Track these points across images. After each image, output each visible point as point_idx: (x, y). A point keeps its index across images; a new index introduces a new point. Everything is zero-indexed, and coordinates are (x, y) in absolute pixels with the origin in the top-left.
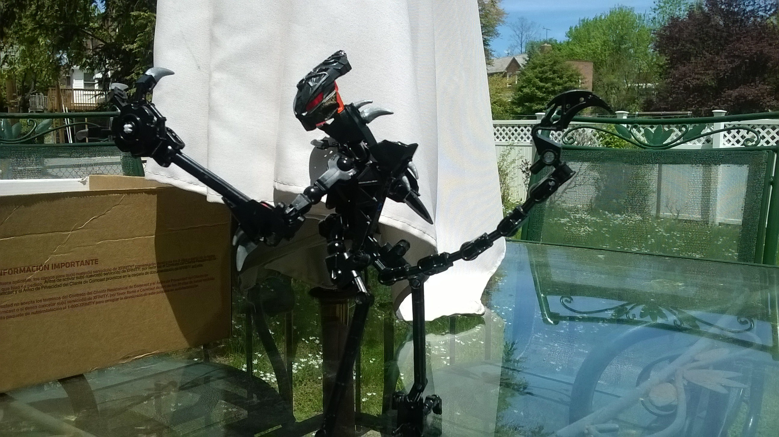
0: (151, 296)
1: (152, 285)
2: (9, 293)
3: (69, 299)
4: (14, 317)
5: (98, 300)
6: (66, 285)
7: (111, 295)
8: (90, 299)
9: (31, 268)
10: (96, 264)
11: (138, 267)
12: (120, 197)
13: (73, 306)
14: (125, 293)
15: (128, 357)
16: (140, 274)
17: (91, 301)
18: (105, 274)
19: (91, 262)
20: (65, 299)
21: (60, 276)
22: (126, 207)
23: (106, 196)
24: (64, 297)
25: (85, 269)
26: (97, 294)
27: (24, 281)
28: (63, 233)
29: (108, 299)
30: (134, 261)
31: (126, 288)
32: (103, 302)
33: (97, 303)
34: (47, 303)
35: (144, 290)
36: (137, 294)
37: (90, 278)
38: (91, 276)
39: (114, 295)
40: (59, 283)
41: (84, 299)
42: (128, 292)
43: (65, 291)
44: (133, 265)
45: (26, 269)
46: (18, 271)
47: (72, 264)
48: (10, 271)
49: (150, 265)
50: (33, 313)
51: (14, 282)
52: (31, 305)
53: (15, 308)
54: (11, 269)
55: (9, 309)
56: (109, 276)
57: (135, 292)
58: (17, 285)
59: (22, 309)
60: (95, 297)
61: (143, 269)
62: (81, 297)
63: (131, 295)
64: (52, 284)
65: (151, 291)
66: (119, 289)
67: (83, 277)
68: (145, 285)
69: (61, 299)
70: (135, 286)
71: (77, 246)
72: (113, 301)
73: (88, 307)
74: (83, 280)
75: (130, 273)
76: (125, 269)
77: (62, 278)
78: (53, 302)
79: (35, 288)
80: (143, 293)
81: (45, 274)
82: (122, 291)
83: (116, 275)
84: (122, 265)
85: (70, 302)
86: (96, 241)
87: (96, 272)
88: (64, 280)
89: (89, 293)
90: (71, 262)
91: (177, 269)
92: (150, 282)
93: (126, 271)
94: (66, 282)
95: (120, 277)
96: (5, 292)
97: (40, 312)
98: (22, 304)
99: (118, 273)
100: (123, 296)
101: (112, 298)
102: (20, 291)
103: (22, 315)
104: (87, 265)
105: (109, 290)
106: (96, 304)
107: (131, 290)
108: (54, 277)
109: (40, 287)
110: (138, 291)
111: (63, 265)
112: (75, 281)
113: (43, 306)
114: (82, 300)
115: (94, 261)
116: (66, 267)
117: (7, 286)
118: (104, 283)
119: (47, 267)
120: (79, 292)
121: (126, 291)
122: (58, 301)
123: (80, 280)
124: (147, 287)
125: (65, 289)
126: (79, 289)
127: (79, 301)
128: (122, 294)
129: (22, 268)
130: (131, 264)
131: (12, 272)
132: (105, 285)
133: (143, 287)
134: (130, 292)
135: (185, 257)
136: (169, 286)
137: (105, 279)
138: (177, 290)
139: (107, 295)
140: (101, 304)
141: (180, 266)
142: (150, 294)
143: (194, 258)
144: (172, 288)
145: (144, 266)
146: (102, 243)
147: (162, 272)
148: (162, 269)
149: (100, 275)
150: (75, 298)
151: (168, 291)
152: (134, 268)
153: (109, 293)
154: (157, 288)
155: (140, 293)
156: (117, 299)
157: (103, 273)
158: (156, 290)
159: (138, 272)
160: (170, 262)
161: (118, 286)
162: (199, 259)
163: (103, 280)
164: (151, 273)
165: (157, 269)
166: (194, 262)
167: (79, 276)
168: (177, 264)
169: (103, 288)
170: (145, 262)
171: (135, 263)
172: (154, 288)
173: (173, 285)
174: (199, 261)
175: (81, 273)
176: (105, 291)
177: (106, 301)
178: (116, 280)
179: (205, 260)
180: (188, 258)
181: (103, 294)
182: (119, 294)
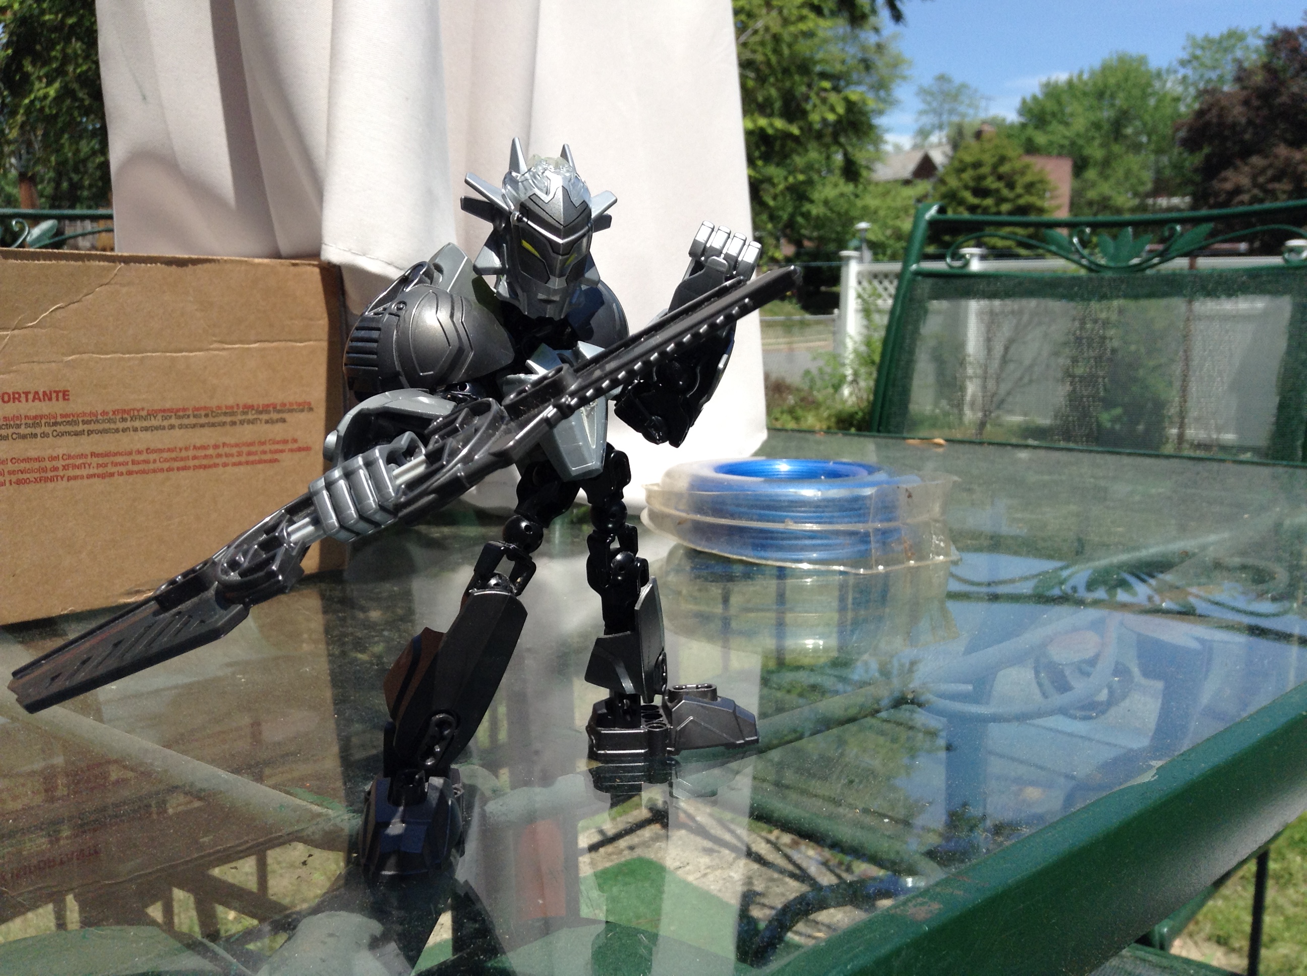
0: (183, 473)
1: (183, 451)
3: (11, 467)
5: (71, 472)
6: (4, 438)
7: (99, 466)
8: (55, 469)
11: (152, 414)
13: (19, 482)
14: (127, 463)
15: (138, 592)
16: (157, 428)
17: (57, 474)
18: (84, 422)
19: (54, 395)
20: (2, 466)
22: (124, 290)
23: (80, 263)
25: (44, 408)
26: (71, 461)
29: (92, 471)
30: (144, 400)
31: (130, 453)
32: (82, 477)
35: (166, 460)
36: (151, 466)
37: (55, 428)
38: (55, 424)
39: (106, 465)
41: (44, 470)
42: (133, 462)
44: (143, 409)
47: (15, 397)
49: (178, 410)
56: (92, 427)
60: (65, 468)
61: (165, 418)
62: (36, 465)
63: (141, 467)
65: (181, 464)
66: (115, 454)
67: (39, 425)
68: (169, 450)
70: (149, 451)
71: (26, 360)
72: (102, 476)
73: (51, 485)
74: (38, 431)
75: (137, 424)
76: (126, 414)
80: (166, 465)
82: (120, 459)
83: (107, 426)
84: (117, 407)
85: (13, 473)
86: (64, 354)
87: (67, 416)
89: (53, 458)
90: (14, 393)
91: (233, 423)
92: (180, 444)
93: (129, 419)
94: (3, 432)
95: (117, 431)
99: (110, 421)
100: (123, 469)
101: (100, 471)
104: (47, 402)
105: (93, 454)
106: (68, 480)
107: (141, 458)
110: (155, 461)
112: (23, 430)
114: (39, 470)
115: (61, 395)
116: (3, 401)
118: (84, 439)
120: (33, 454)
121: (128, 459)
123: (34, 431)
124: (174, 455)
125: (2, 445)
126: (32, 449)
127: (34, 471)
128: (121, 464)
130: (138, 405)
132: (86, 444)
133: (165, 455)
134: (138, 463)
135: (250, 402)
136: (219, 456)
137: (86, 433)
138: (234, 464)
139: (89, 465)
140: (79, 481)
141: (240, 417)
142: (178, 469)
143: (268, 406)
144: (224, 460)
145: (166, 413)
146: (76, 359)
147: (202, 426)
148: (203, 420)
149: (76, 423)
150: (23, 466)
151: (216, 465)
152: (144, 413)
153: (95, 460)
154: (195, 458)
155: (158, 465)
156: (112, 475)
157: (80, 419)
158: (191, 463)
159: (154, 422)
160: (219, 407)
161: (113, 448)
162: (278, 408)
163: (82, 433)
164: (181, 427)
165: (192, 421)
166: (268, 412)
167: (30, 422)
168: (233, 414)
169: (79, 450)
170: (168, 405)
171: (146, 406)
172: (187, 458)
173: (227, 455)
174: (279, 412)
175: (35, 417)
176: (86, 456)
177: (89, 477)
178: (107, 437)
179: (291, 411)
180: (255, 404)
181: (81, 461)
182: (115, 465)
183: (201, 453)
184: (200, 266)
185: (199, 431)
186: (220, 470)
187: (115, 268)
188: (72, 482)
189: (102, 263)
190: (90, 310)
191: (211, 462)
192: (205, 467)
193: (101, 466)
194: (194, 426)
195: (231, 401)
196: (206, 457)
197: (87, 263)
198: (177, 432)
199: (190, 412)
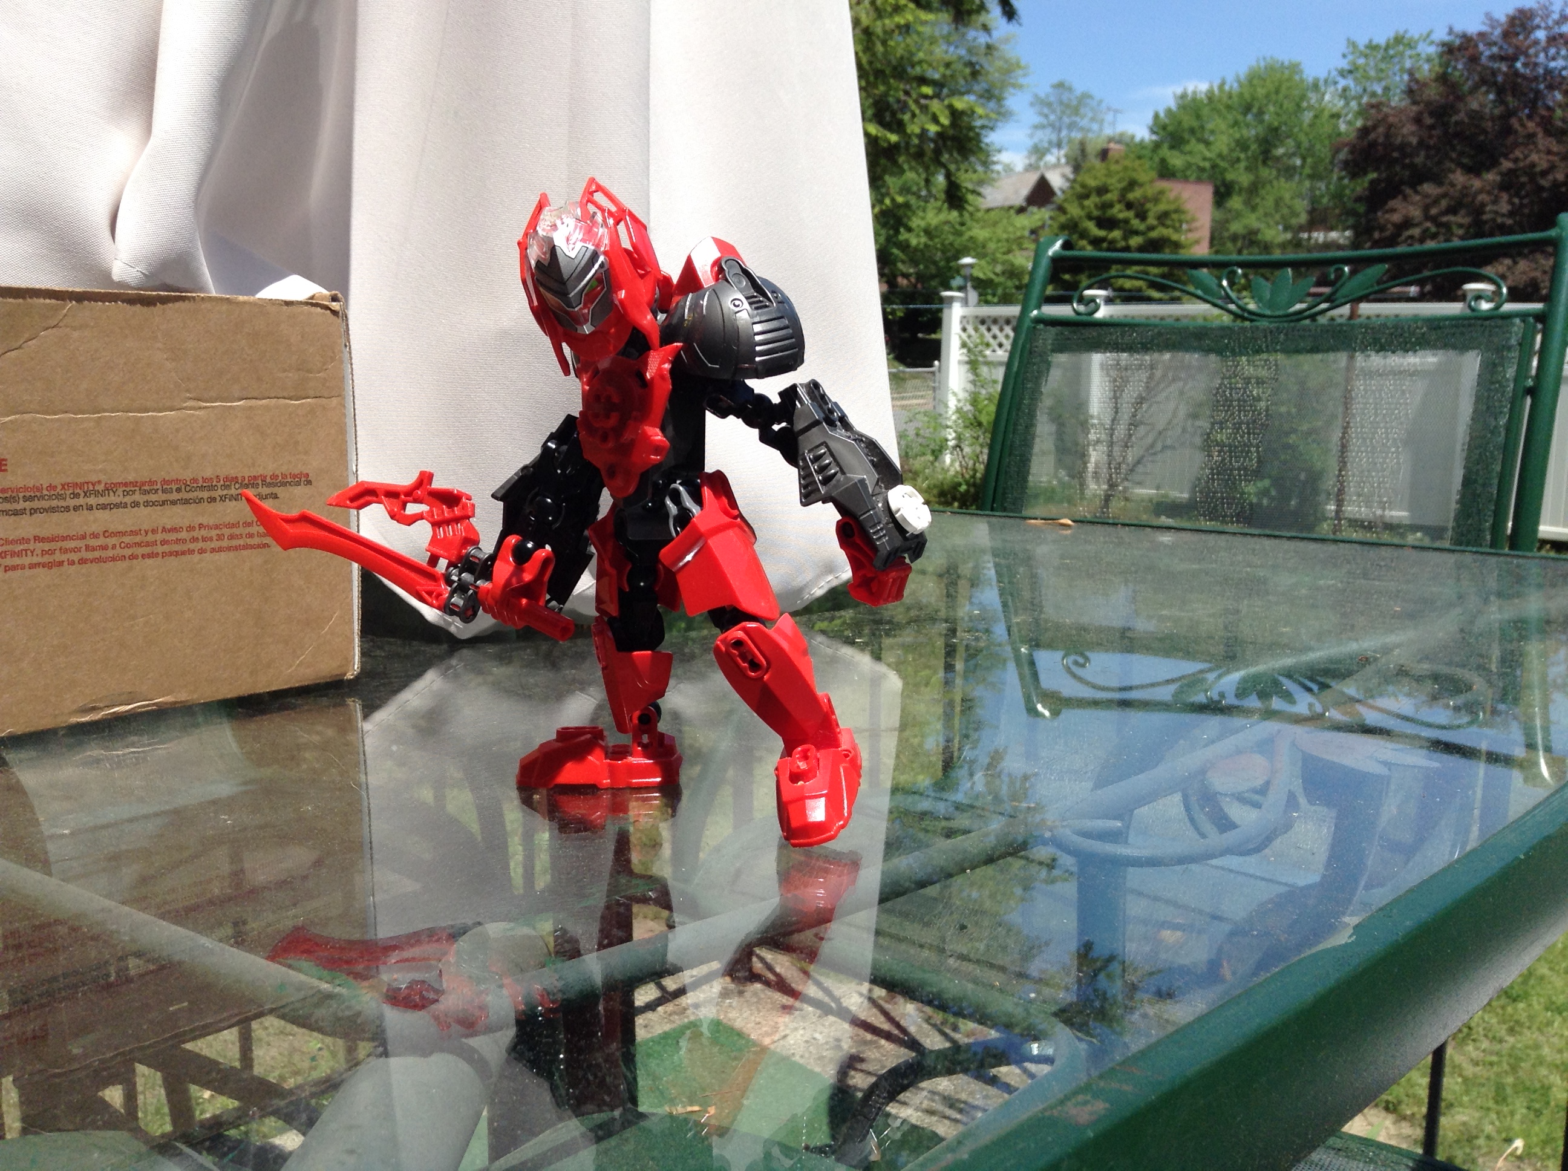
0: (149, 562)
1: (150, 534)
5: (9, 561)
7: (44, 553)
11: (110, 488)
12: (56, 309)
14: (79, 550)
15: (94, 709)
16: (117, 506)
18: (25, 499)
22: (76, 334)
23: (21, 301)
26: (9, 547)
29: (35, 560)
30: (101, 471)
31: (83, 537)
32: (23, 567)
33: (7, 568)
35: (128, 546)
36: (110, 553)
39: (51, 552)
42: (87, 547)
44: (99, 482)
49: (143, 484)
56: (36, 504)
60: (2, 555)
61: (126, 493)
63: (97, 554)
65: (147, 550)
66: (64, 538)
68: (133, 533)
70: (106, 534)
72: (49, 566)
75: (92, 501)
76: (80, 488)
80: (128, 552)
82: (72, 544)
83: (54, 503)
84: (69, 480)
87: (4, 490)
91: (213, 500)
92: (145, 527)
93: (82, 494)
95: (67, 509)
99: (59, 497)
100: (75, 557)
101: (46, 559)
105: (37, 539)
106: (6, 571)
107: (97, 543)
110: (114, 547)
118: (25, 519)
121: (81, 544)
124: (138, 539)
128: (74, 550)
130: (94, 478)
132: (27, 527)
133: (127, 539)
134: (94, 549)
135: (233, 473)
136: (194, 540)
137: (28, 512)
138: (213, 550)
139: (32, 552)
140: (19, 572)
141: (220, 492)
142: (143, 556)
143: (255, 478)
144: (200, 545)
145: (129, 487)
146: (16, 419)
147: (174, 503)
148: (175, 496)
149: (15, 499)
151: (191, 552)
152: (100, 487)
153: (39, 546)
154: (164, 542)
155: (118, 552)
156: (60, 564)
157: (21, 495)
158: (160, 549)
159: (112, 499)
160: (195, 480)
161: (62, 531)
162: (268, 480)
163: (22, 512)
164: (147, 504)
165: (161, 496)
166: (256, 486)
168: (212, 488)
169: (21, 533)
170: (131, 478)
171: (103, 478)
172: (155, 543)
173: (204, 539)
174: (269, 485)
176: (28, 541)
177: (32, 566)
178: (55, 516)
179: (284, 484)
180: (239, 475)
181: (22, 547)
182: (65, 551)
183: (173, 536)
184: (170, 305)
185: (169, 510)
186: (196, 557)
187: (64, 307)
188: (10, 573)
189: (48, 301)
190: (32, 359)
191: (185, 548)
192: (177, 554)
193: (47, 552)
194: (164, 503)
195: (208, 473)
196: (178, 541)
197: (29, 300)
198: (143, 511)
199: (159, 486)
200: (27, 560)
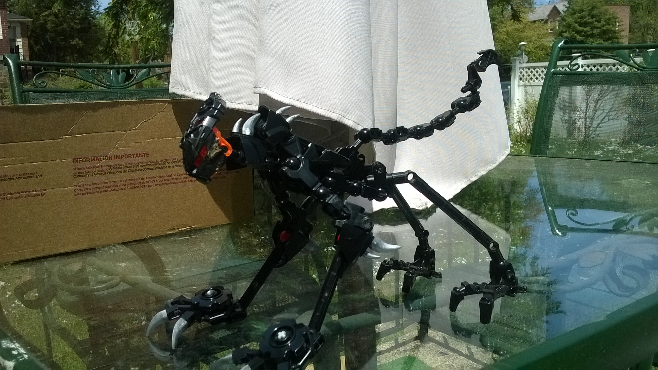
0: (191, 183)
2: (84, 176)
3: (128, 182)
4: (88, 194)
5: (150, 184)
6: (125, 172)
7: (160, 181)
8: (144, 183)
9: (99, 157)
10: (147, 156)
11: (179, 160)
13: (131, 188)
14: (170, 180)
15: (174, 229)
17: (145, 184)
18: (154, 165)
19: (143, 155)
20: (125, 182)
21: (121, 165)
22: (168, 113)
23: (152, 104)
24: (124, 181)
25: (140, 160)
26: (150, 180)
27: (94, 167)
28: (122, 132)
29: (157, 183)
30: (176, 155)
31: (171, 176)
32: (153, 186)
33: (149, 186)
34: (112, 184)
35: (184, 178)
36: (179, 181)
37: (143, 167)
38: (144, 166)
39: (162, 181)
40: (120, 170)
42: (172, 179)
43: (125, 176)
44: (176, 159)
45: (95, 158)
46: (89, 159)
47: (129, 156)
48: (84, 159)
50: (101, 192)
51: (87, 168)
52: (100, 185)
53: (88, 187)
54: (84, 158)
55: (84, 188)
56: (157, 166)
57: (177, 179)
58: (89, 170)
59: (93, 189)
60: (147, 182)
62: (137, 181)
63: (175, 181)
64: (115, 170)
65: (190, 179)
66: (165, 176)
67: (138, 166)
69: (122, 182)
70: (178, 175)
71: (133, 142)
72: (161, 185)
73: (142, 189)
74: (138, 168)
75: (173, 164)
76: (169, 161)
77: (122, 166)
78: (117, 184)
79: (102, 172)
80: (184, 180)
81: (110, 163)
82: (168, 178)
83: (163, 166)
84: (167, 158)
85: (128, 185)
86: (147, 139)
87: (148, 162)
88: (124, 168)
89: (143, 179)
90: (129, 155)
93: (171, 163)
94: (125, 169)
95: (166, 167)
96: (81, 175)
97: (107, 191)
98: (93, 184)
99: (164, 164)
100: (169, 182)
101: (160, 183)
102: (92, 175)
103: (93, 193)
104: (141, 157)
105: (157, 177)
107: (174, 177)
108: (116, 165)
109: (107, 172)
110: (180, 178)
111: (123, 156)
112: (132, 168)
113: (109, 187)
114: (138, 183)
115: (146, 154)
116: (125, 158)
117: (82, 171)
118: (154, 171)
119: (110, 158)
120: (136, 177)
121: (171, 178)
122: (120, 183)
123: (136, 168)
125: (125, 174)
126: (136, 175)
127: (136, 184)
128: (168, 180)
129: (93, 158)
130: (174, 158)
131: (85, 160)
132: (155, 173)
133: (184, 176)
134: (174, 179)
137: (155, 169)
139: (156, 181)
142: (189, 181)
146: (151, 141)
149: (151, 165)
150: (132, 182)
153: (158, 179)
155: (181, 180)
156: (164, 184)
157: (153, 163)
159: (180, 164)
161: (165, 174)
163: (153, 169)
167: (135, 165)
169: (152, 175)
175: (137, 163)
176: (155, 177)
177: (156, 185)
178: (163, 170)
181: (153, 179)
182: (165, 180)
187: (165, 105)
188: (150, 187)
190: (155, 122)
200: (154, 184)
